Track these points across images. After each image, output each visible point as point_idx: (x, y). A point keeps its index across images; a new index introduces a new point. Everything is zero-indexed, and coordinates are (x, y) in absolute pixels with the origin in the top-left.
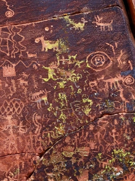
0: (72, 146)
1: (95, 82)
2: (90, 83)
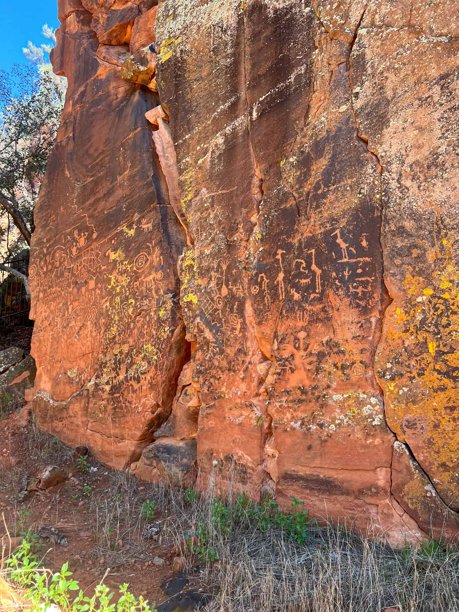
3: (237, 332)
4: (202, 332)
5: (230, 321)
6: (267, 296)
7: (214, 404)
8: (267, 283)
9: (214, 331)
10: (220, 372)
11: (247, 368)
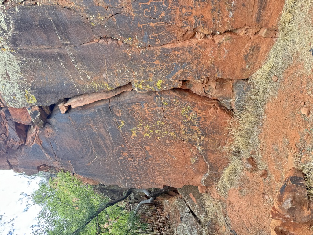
0: (180, 131)
1: (149, 119)
2: (149, 121)
3: (179, 53)
4: (177, 76)
5: (173, 58)
6: (161, 33)
7: (217, 68)
8: (155, 33)
9: (178, 69)
10: (200, 65)
11: (199, 47)
